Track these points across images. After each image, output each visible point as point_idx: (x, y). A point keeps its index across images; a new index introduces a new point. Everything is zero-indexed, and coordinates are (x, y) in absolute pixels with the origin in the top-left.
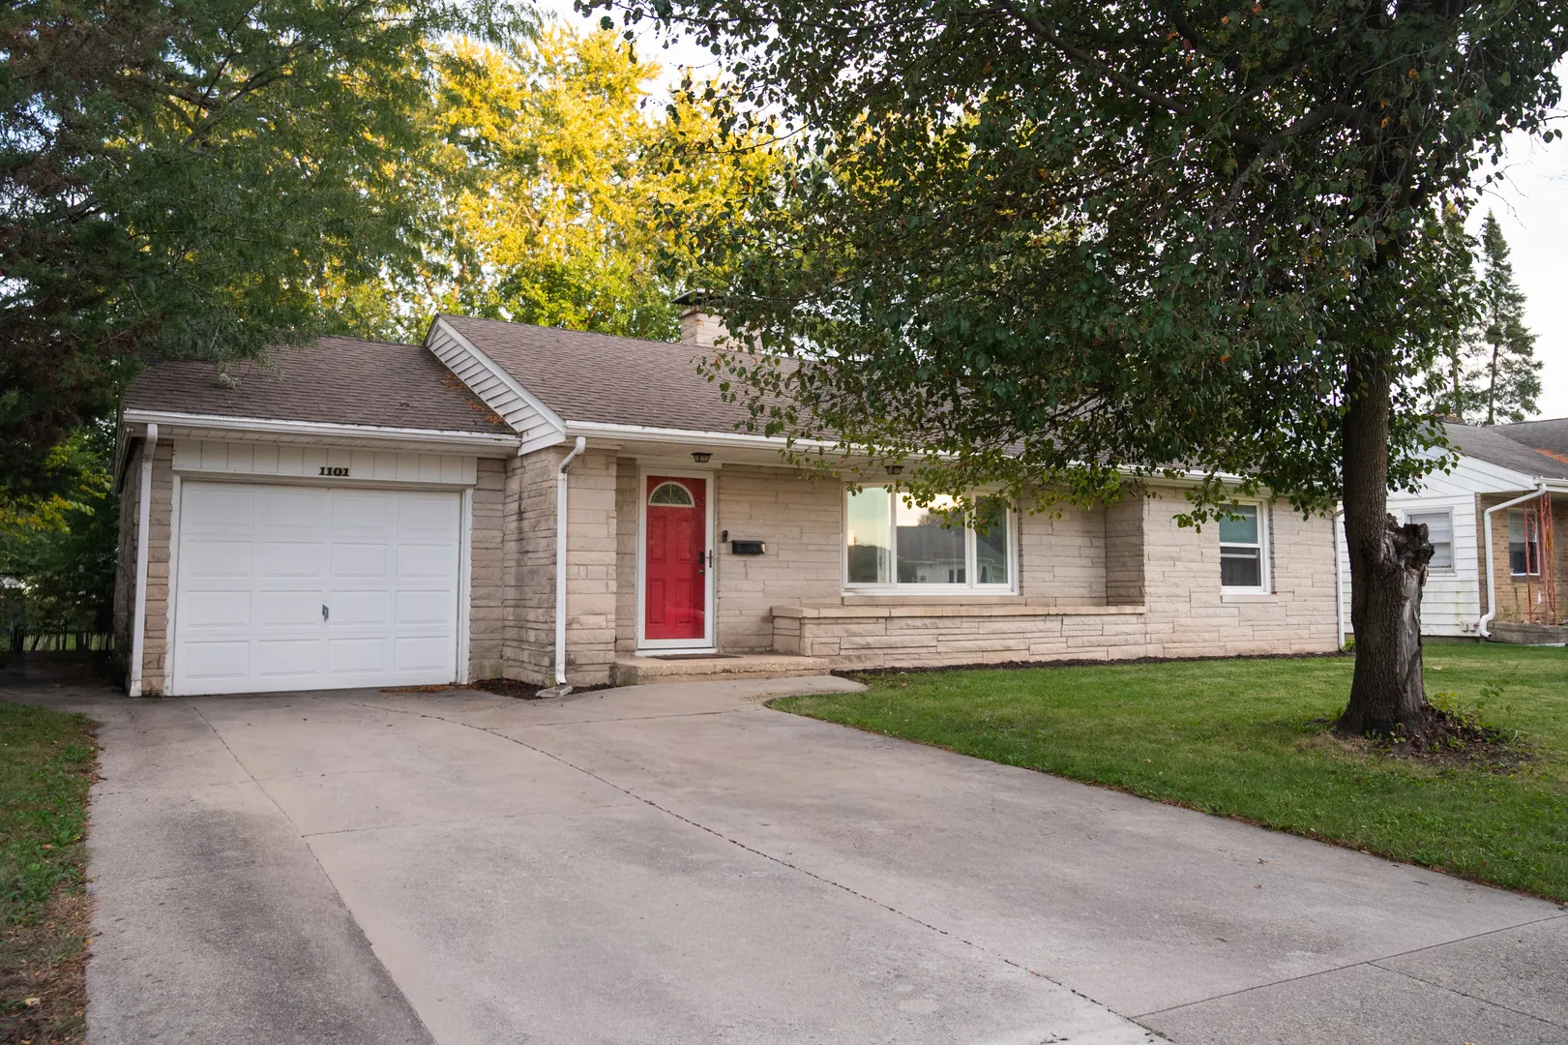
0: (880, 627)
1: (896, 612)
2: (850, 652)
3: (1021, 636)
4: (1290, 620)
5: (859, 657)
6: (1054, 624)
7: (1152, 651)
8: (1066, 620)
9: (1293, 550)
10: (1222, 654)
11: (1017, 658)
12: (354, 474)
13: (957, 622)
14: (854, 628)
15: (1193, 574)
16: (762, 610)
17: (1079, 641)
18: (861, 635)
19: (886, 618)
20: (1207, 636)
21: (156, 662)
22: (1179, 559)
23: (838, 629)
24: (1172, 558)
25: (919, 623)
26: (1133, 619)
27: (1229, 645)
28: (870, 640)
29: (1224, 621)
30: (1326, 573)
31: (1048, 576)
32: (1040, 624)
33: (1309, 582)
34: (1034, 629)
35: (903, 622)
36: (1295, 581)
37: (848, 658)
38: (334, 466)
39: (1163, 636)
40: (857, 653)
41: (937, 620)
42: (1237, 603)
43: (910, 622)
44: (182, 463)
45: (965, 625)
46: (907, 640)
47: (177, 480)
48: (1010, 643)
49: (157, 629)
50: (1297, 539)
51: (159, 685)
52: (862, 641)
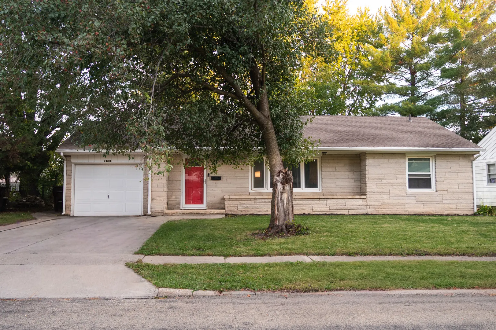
0: (252, 202)
1: (257, 197)
2: (241, 209)
3: (309, 205)
4: (445, 201)
5: (245, 211)
6: (324, 202)
7: (369, 212)
8: (329, 200)
9: (447, 174)
10: (406, 213)
11: (307, 212)
12: (113, 161)
14: (242, 202)
15: (391, 184)
16: (221, 197)
17: (335, 208)
18: (244, 204)
19: (254, 199)
20: (398, 207)
21: (68, 208)
22: (383, 179)
23: (237, 202)
24: (382, 179)
26: (361, 200)
27: (410, 210)
28: (248, 205)
29: (407, 201)
30: (469, 183)
31: (334, 186)
32: (317, 202)
33: (457, 187)
34: (314, 203)
35: (260, 200)
36: (449, 186)
37: (241, 211)
38: (107, 160)
39: (376, 207)
40: (244, 209)
42: (415, 195)
43: (263, 200)
44: (73, 161)
46: (262, 206)
47: (73, 165)
48: (304, 208)
49: (69, 200)
50: (450, 170)
51: (68, 213)
52: (245, 206)
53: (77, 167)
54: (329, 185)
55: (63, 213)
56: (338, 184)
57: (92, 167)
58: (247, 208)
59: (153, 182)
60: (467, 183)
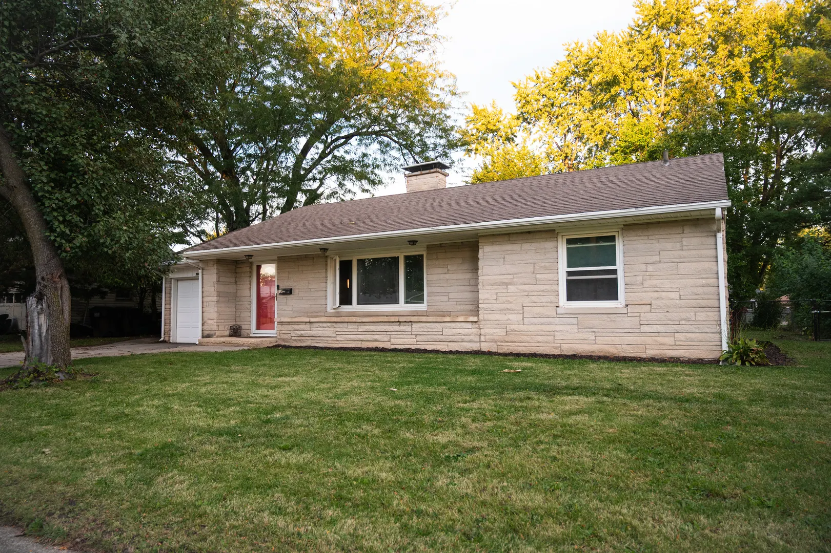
0: (307, 327)
1: (312, 320)
3: (385, 333)
4: (645, 328)
5: (299, 340)
6: (407, 328)
7: (485, 347)
8: (414, 325)
9: (650, 268)
10: (557, 352)
11: (380, 345)
13: (345, 325)
14: (296, 327)
15: (526, 294)
17: (424, 338)
18: (298, 330)
19: (309, 322)
20: (540, 338)
21: (168, 332)
22: (511, 284)
23: (290, 327)
24: (507, 284)
25: (325, 325)
26: (469, 325)
27: (564, 347)
28: (303, 332)
29: (558, 328)
30: (708, 285)
31: (446, 299)
33: (675, 295)
34: (392, 330)
35: (317, 325)
36: (656, 295)
37: (295, 340)
39: (496, 338)
40: (298, 338)
41: (334, 324)
42: (574, 314)
43: (321, 324)
45: (349, 326)
46: (320, 333)
47: (173, 281)
48: (376, 337)
49: (168, 323)
50: (657, 258)
51: (167, 339)
52: (299, 333)
53: (180, 283)
54: (438, 298)
55: (162, 339)
56: (451, 295)
57: (189, 282)
58: (301, 336)
59: (205, 299)
60: (703, 286)
